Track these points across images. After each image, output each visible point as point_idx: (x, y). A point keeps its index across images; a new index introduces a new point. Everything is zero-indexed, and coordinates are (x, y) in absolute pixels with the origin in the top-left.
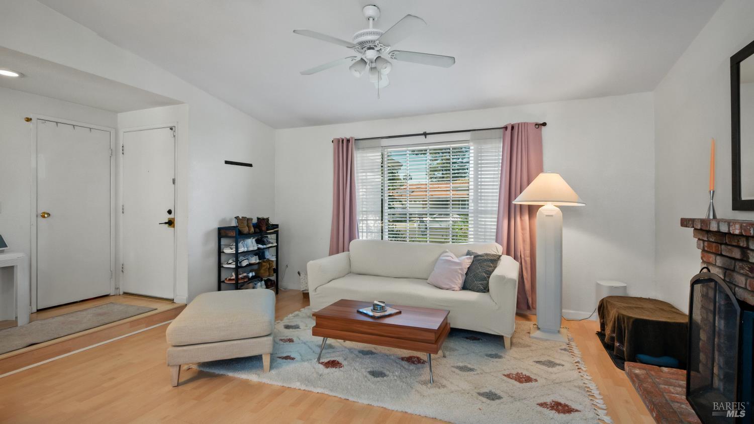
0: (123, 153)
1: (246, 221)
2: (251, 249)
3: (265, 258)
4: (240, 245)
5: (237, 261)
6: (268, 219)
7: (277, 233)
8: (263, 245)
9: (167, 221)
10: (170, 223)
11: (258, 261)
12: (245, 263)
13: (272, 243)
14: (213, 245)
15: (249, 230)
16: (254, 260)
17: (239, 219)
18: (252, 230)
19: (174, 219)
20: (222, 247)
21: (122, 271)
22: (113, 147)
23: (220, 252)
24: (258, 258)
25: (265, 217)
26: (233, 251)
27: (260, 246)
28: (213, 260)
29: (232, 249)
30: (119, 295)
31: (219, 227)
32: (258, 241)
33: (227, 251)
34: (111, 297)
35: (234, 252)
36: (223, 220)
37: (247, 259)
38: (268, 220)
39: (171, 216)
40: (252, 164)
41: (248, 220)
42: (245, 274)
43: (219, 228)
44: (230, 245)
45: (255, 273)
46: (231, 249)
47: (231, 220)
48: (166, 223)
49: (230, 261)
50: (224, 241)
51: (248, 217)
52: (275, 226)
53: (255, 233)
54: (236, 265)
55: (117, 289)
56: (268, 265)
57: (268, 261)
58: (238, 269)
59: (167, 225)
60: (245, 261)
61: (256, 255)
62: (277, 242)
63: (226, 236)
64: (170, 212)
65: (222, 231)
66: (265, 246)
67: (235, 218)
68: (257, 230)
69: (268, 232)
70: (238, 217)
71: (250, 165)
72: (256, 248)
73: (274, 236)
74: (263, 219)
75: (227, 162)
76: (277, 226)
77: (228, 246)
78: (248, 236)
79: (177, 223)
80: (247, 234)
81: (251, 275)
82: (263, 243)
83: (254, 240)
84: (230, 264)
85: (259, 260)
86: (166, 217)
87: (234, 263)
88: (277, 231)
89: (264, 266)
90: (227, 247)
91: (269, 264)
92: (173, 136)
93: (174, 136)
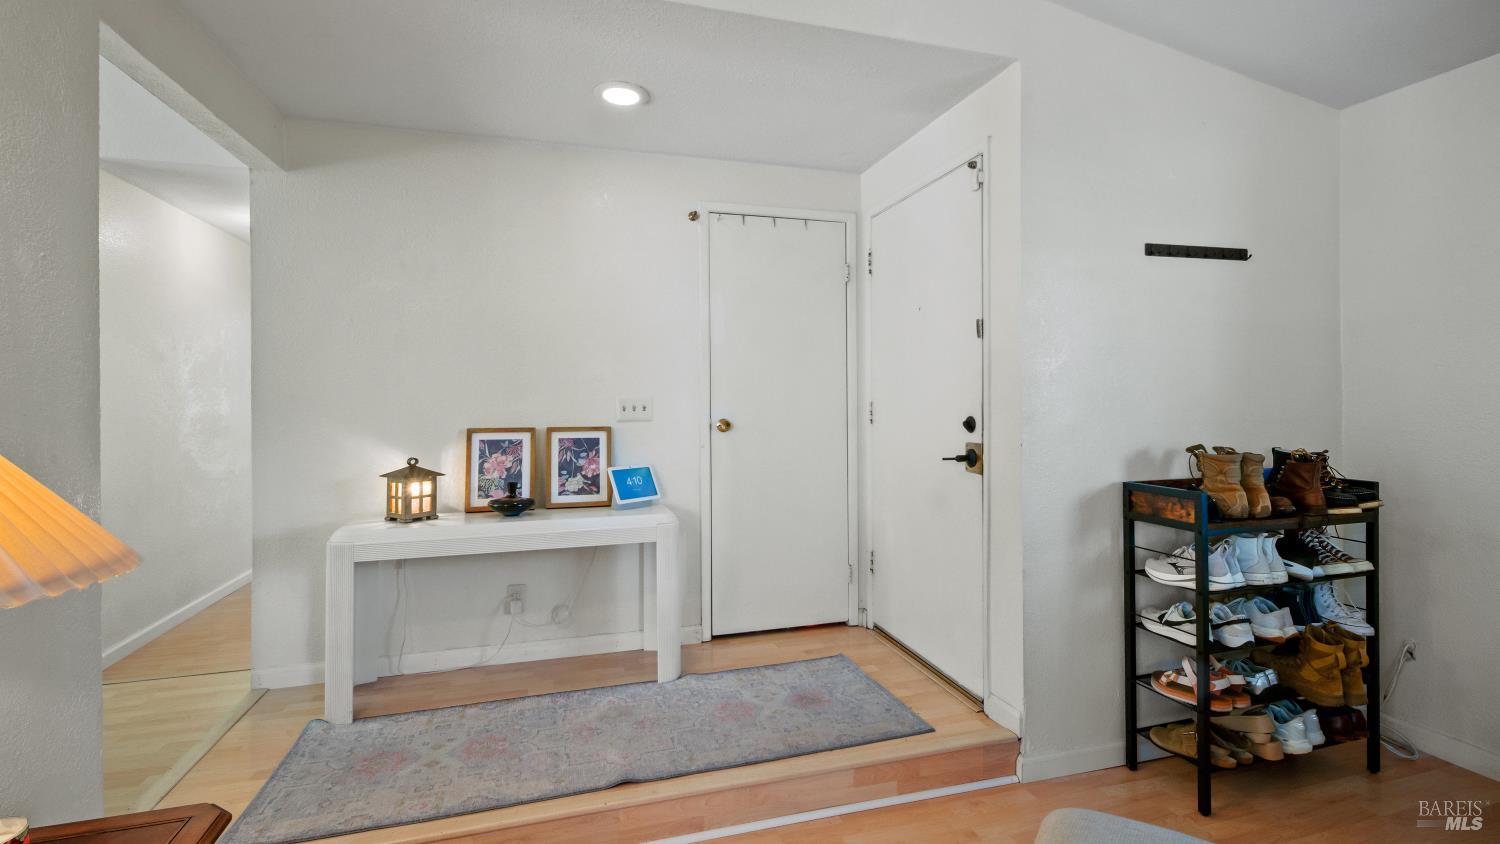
0: (870, 272)
1: (1237, 466)
2: (1262, 578)
3: (1318, 619)
4: (1216, 559)
5: (1204, 624)
6: (1322, 457)
7: (1371, 521)
8: (1311, 566)
9: (964, 453)
10: (972, 459)
11: (1292, 630)
12: (1236, 637)
13: (1347, 559)
14: (1107, 541)
15: (1252, 503)
16: (1277, 625)
17: (1206, 455)
18: (1265, 501)
19: (981, 446)
20: (1139, 553)
21: (872, 570)
22: (851, 260)
23: (1132, 572)
24: (1289, 619)
25: (1311, 448)
26: (1188, 580)
27: (1299, 569)
28: (1108, 599)
29: (1180, 573)
30: (867, 628)
31: (1126, 480)
32: (1290, 549)
33: (1161, 573)
34: (851, 630)
35: (1192, 585)
36: (1142, 457)
37: (1248, 621)
38: (1325, 460)
39: (974, 438)
40: (1245, 251)
41: (1246, 459)
42: (1238, 680)
43: (1125, 485)
44: (1169, 555)
45: (1279, 675)
46: (1179, 570)
47: (1169, 457)
48: (960, 459)
49: (1174, 615)
50: (1145, 533)
51: (1240, 449)
52: (1366, 492)
53: (1277, 513)
54: (1202, 635)
55: (863, 610)
56: (1341, 655)
57: (1336, 635)
58: (1209, 650)
59: (964, 464)
60: (1237, 626)
61: (1280, 607)
62: (1372, 554)
63: (1155, 518)
64: (970, 425)
65: (1139, 499)
66: (1319, 571)
67: (1190, 450)
68: (1286, 504)
69: (1331, 511)
70: (1200, 447)
71: (1240, 255)
72: (1281, 577)
73: (1359, 530)
74: (1304, 458)
75: (1152, 250)
76: (1367, 490)
77: (1165, 553)
78: (1249, 524)
79: (990, 459)
80: (1240, 519)
81: (1260, 682)
82: (1310, 557)
83: (1271, 543)
84: (1170, 624)
85: (1296, 622)
86: (961, 441)
87: (1192, 628)
88: (1375, 510)
89: (1321, 655)
90: (1157, 558)
91: (1346, 651)
92: (976, 186)
93: (981, 184)
